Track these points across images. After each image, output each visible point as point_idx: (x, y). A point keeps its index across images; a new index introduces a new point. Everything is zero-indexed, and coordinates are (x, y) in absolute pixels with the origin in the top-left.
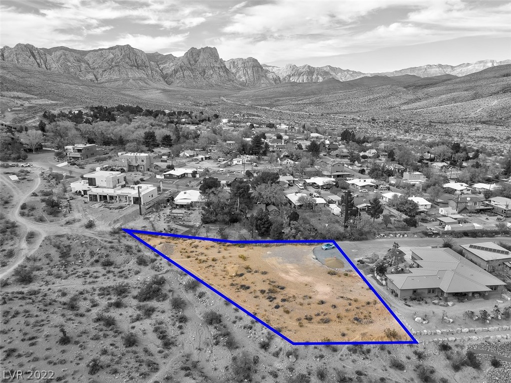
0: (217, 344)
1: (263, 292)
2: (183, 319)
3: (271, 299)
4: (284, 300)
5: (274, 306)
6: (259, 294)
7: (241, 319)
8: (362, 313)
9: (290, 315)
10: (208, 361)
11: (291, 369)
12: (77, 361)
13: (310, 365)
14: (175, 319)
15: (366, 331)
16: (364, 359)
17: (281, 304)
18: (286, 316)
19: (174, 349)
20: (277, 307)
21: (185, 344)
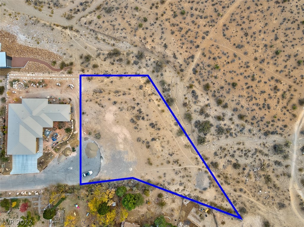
0: (169, 85)
1: (143, 118)
2: (185, 105)
3: (140, 111)
4: (134, 108)
5: (140, 105)
6: (146, 117)
7: (157, 100)
8: (97, 95)
9: (133, 97)
10: (173, 77)
11: (140, 68)
12: (225, 72)
13: (131, 69)
14: (189, 106)
15: (100, 84)
16: (107, 71)
17: (136, 106)
18: (135, 97)
19: (188, 85)
20: (138, 104)
21: (183, 88)
